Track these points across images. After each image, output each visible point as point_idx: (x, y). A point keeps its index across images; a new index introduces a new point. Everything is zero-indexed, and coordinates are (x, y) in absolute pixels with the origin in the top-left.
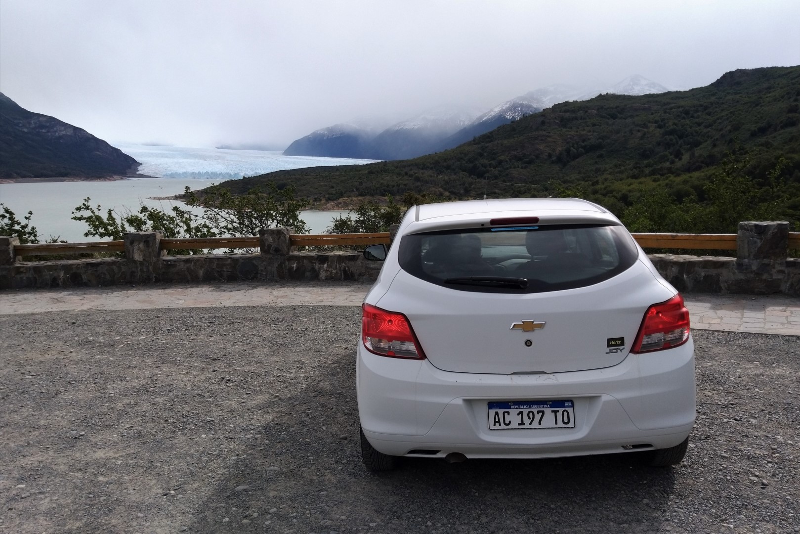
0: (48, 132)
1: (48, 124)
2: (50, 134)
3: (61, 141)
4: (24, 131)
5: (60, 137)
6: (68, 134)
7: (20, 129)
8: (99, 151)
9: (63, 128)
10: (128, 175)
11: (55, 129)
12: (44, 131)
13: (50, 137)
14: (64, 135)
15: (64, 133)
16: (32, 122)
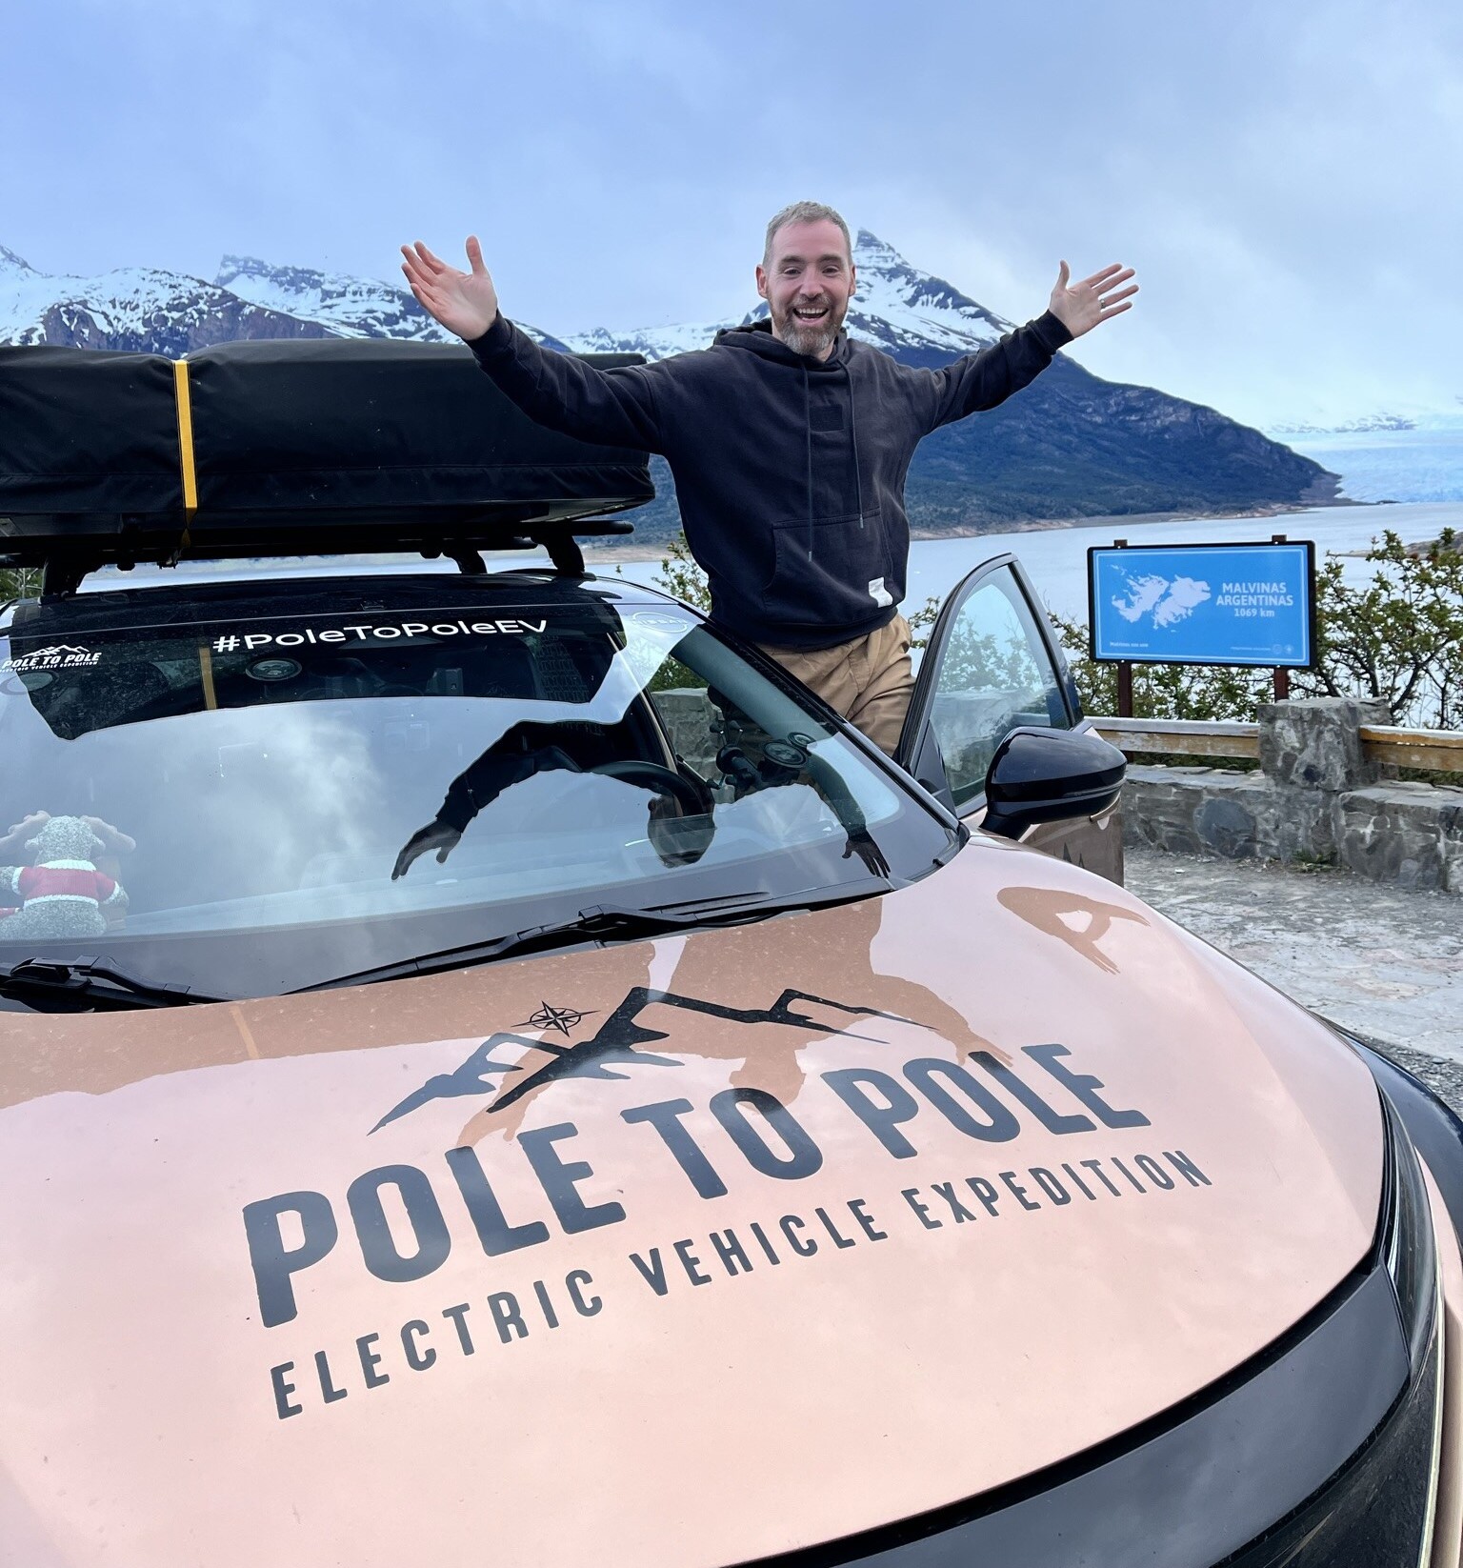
0: (1142, 419)
1: (1142, 404)
2: (1145, 424)
3: (1167, 436)
4: (1096, 422)
5: (1166, 429)
6: (1181, 419)
7: (1089, 419)
8: (1241, 453)
9: (1171, 409)
10: (1305, 502)
11: (1155, 412)
12: (1133, 418)
13: (1145, 431)
14: (1171, 423)
15: (1173, 418)
16: (1112, 402)
